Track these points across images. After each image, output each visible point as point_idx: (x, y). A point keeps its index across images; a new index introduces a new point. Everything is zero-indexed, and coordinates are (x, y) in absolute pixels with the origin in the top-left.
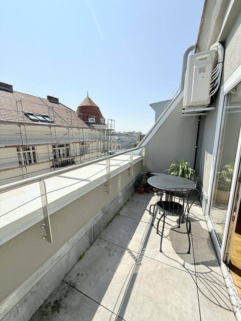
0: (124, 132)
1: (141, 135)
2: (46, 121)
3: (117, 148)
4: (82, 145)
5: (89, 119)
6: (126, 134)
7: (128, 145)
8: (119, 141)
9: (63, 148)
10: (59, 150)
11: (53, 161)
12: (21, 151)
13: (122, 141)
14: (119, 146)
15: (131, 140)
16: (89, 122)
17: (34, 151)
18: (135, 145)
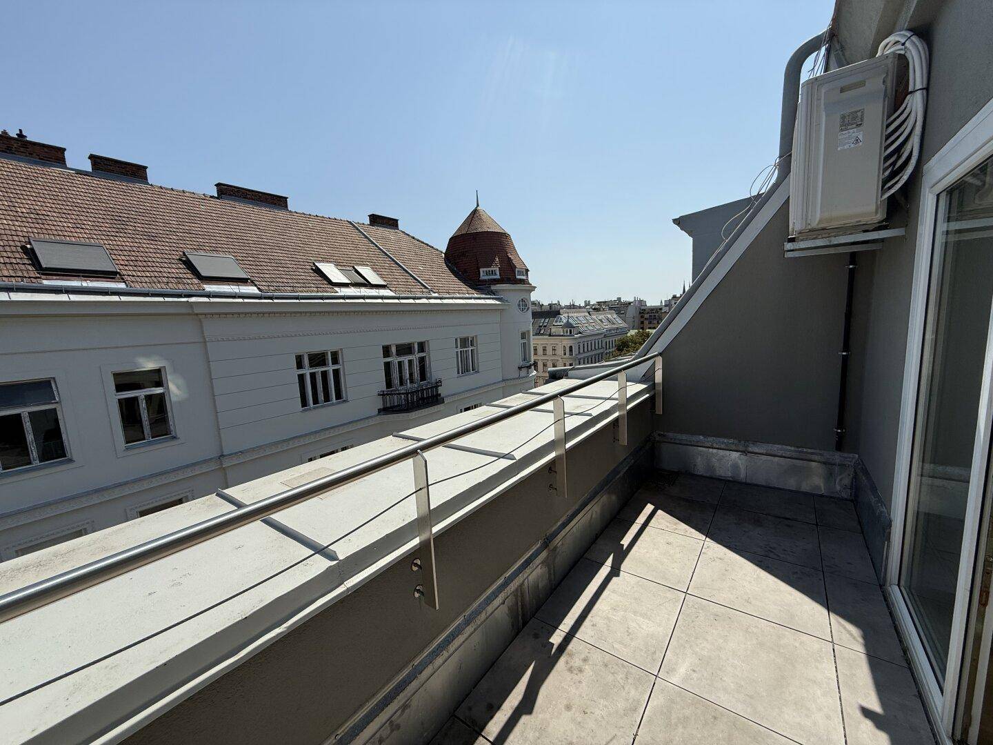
0: (587, 304)
1: (643, 308)
2: (368, 284)
3: (565, 354)
4: (461, 347)
5: (481, 270)
6: (594, 309)
7: (600, 343)
8: (571, 331)
9: (411, 357)
10: (400, 363)
11: (383, 395)
12: (307, 368)
13: (581, 330)
14: (571, 347)
15: (609, 326)
16: (481, 279)
17: (336, 367)
18: (622, 343)
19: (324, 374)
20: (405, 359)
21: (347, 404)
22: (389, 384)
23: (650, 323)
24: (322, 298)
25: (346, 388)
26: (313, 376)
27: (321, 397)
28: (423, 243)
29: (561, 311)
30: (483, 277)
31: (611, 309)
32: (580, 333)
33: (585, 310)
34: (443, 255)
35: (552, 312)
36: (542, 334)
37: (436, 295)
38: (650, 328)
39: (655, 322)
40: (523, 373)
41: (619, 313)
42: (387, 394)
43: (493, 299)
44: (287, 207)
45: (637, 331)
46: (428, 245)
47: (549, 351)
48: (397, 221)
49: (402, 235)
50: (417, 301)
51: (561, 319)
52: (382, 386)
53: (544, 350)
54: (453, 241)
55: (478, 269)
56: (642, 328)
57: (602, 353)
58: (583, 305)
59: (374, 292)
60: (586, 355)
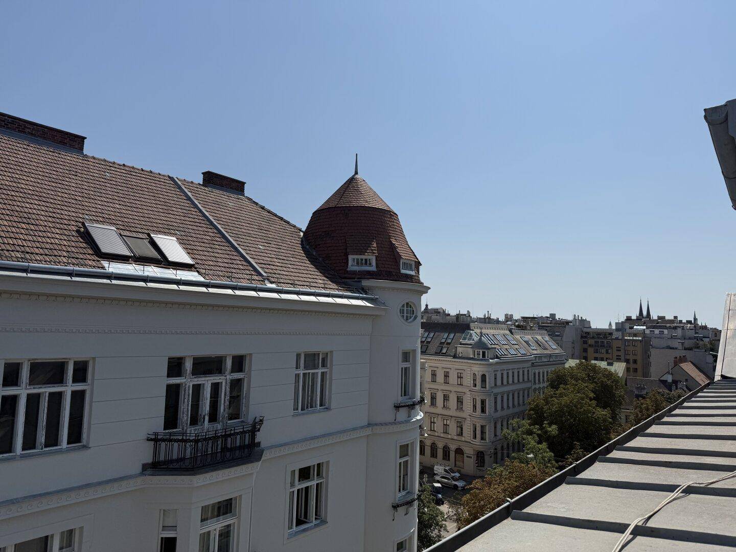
0: (509, 318)
1: (585, 330)
2: (163, 261)
3: (475, 385)
4: (306, 368)
5: (350, 257)
6: (518, 326)
7: (526, 373)
8: (484, 353)
9: (216, 379)
10: (197, 389)
11: (155, 440)
12: (24, 385)
13: (499, 353)
14: (484, 377)
15: (538, 352)
16: (348, 269)
17: (79, 387)
18: (558, 376)
19: (56, 399)
20: (207, 382)
21: (88, 452)
22: (171, 419)
23: (596, 351)
24: (70, 274)
25: (89, 423)
26: (33, 400)
27: (41, 437)
28: (276, 215)
29: (472, 325)
30: (352, 266)
31: (541, 328)
32: (497, 357)
33: (503, 326)
34: (302, 234)
35: (461, 324)
36: (445, 355)
37: (273, 286)
38: (596, 359)
39: (604, 351)
40: (403, 413)
41: (552, 335)
42: (163, 440)
43: (362, 299)
44: (81, 149)
45: (578, 361)
46: (282, 219)
47: (453, 379)
48: (243, 184)
49: (247, 202)
50: (238, 293)
51: (471, 335)
52: (157, 424)
53: (446, 376)
54: (318, 215)
55: (346, 255)
56: (586, 358)
57: (529, 389)
58: (502, 318)
59: (169, 273)
60: (506, 389)
